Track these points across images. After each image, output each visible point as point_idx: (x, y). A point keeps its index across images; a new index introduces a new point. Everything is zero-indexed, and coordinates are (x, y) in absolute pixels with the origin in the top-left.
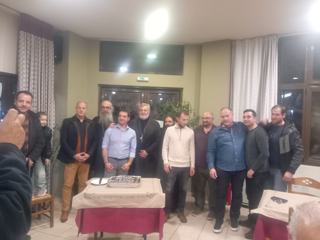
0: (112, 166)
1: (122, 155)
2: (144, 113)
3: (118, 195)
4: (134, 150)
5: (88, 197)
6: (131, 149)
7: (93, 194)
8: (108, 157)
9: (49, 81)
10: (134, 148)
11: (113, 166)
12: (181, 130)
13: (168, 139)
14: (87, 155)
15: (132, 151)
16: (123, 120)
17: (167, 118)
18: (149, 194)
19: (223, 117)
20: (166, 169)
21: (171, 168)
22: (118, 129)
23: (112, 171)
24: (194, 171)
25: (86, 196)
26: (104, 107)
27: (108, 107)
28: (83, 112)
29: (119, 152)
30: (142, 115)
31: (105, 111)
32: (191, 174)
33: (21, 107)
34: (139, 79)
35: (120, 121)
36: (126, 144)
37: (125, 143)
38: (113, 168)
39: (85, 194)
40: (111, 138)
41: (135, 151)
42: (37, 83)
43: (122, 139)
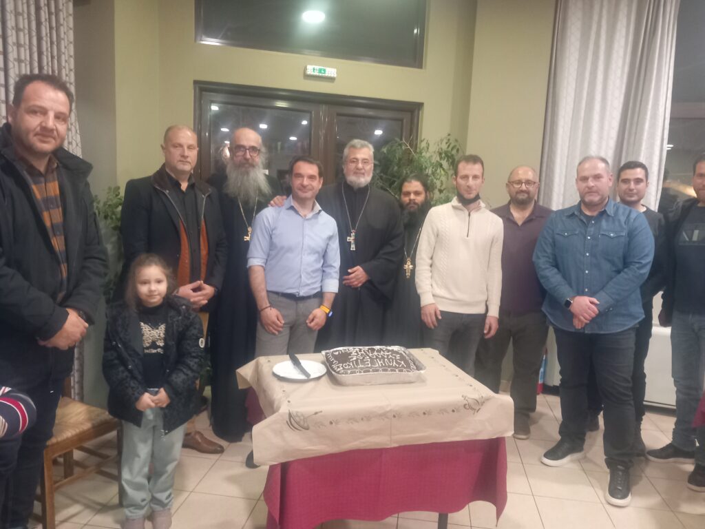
0: (280, 318)
1: (308, 285)
2: (361, 169)
3: (388, 409)
4: (336, 272)
5: (302, 423)
6: (327, 270)
7: (316, 413)
8: (268, 291)
9: (63, 57)
10: (333, 265)
11: (284, 317)
12: (469, 215)
13: (433, 239)
14: (209, 290)
15: (330, 274)
16: (310, 187)
17: (410, 182)
18: (470, 401)
19: (585, 179)
20: (429, 319)
21: (440, 317)
22: (292, 212)
24: (495, 326)
25: (295, 423)
26: (243, 147)
27: (253, 149)
28: (189, 160)
29: (301, 277)
30: (355, 173)
31: (247, 160)
32: (485, 332)
33: (36, 134)
34: (310, 70)
35: (300, 189)
36: (316, 255)
37: (314, 251)
38: (283, 322)
39: (290, 415)
40: (273, 237)
41: (337, 276)
42: (28, 58)
43: (307, 241)
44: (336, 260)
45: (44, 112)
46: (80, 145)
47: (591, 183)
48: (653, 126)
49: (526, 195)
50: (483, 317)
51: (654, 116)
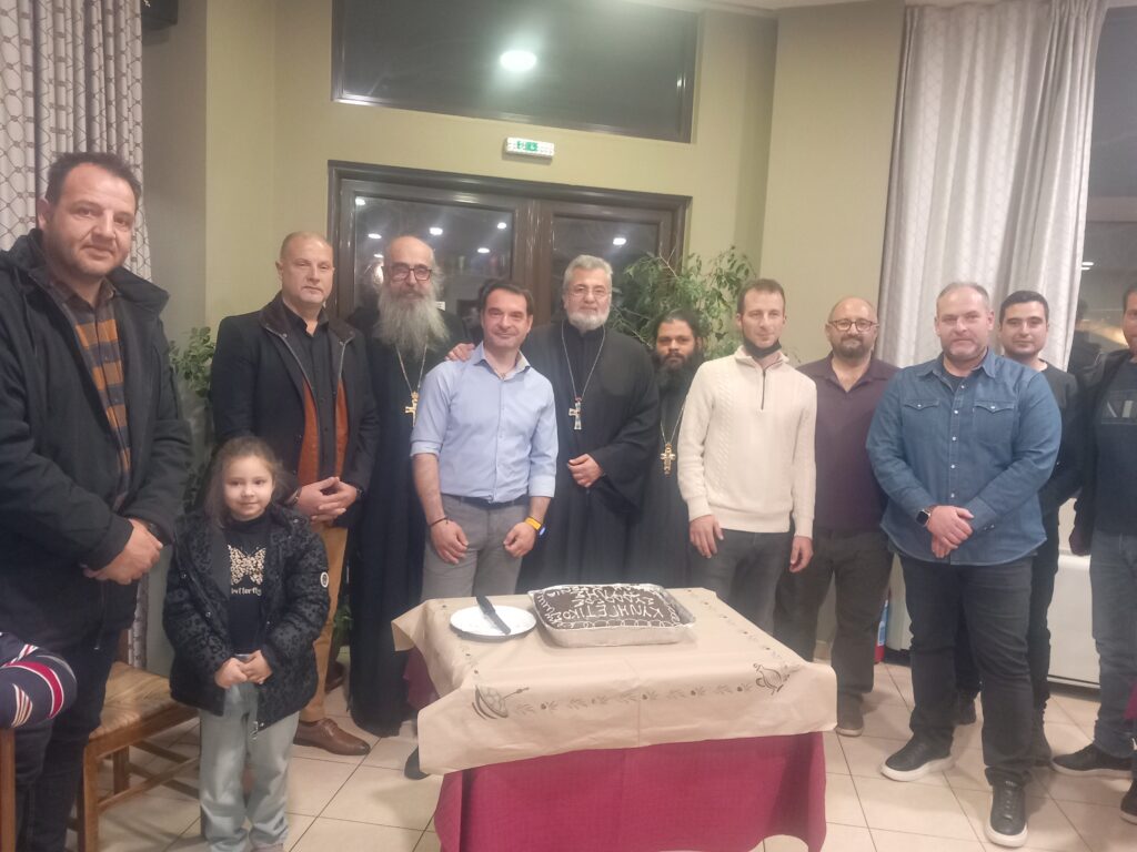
0: (463, 536)
1: (507, 484)
2: (592, 302)
3: (635, 685)
4: (552, 464)
5: (497, 707)
6: (538, 461)
7: (519, 691)
8: (443, 495)
9: (125, 124)
10: (547, 453)
11: (468, 535)
12: (764, 374)
13: (705, 413)
14: (348, 492)
15: (542, 466)
16: (513, 330)
17: (671, 322)
18: (766, 673)
19: (951, 319)
20: (703, 541)
21: (721, 537)
22: (482, 369)
23: (463, 555)
24: (808, 553)
25: (486, 705)
26: (405, 265)
27: (420, 269)
28: (320, 285)
29: (495, 471)
30: (583, 308)
31: (411, 286)
32: (793, 562)
33: (86, 246)
34: (513, 145)
35: (497, 334)
36: (521, 438)
38: (466, 543)
39: (478, 694)
40: (453, 408)
41: (553, 470)
42: (71, 127)
43: (506, 415)
44: (551, 446)
45: (97, 211)
46: (148, 261)
47: (961, 326)
48: (1059, 233)
49: (858, 343)
50: (789, 537)
51: (1060, 219)
